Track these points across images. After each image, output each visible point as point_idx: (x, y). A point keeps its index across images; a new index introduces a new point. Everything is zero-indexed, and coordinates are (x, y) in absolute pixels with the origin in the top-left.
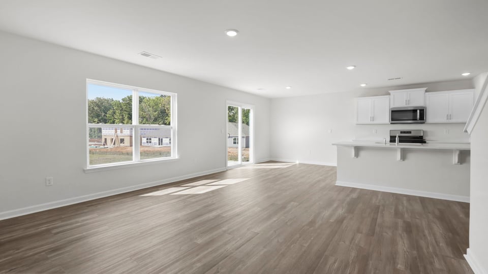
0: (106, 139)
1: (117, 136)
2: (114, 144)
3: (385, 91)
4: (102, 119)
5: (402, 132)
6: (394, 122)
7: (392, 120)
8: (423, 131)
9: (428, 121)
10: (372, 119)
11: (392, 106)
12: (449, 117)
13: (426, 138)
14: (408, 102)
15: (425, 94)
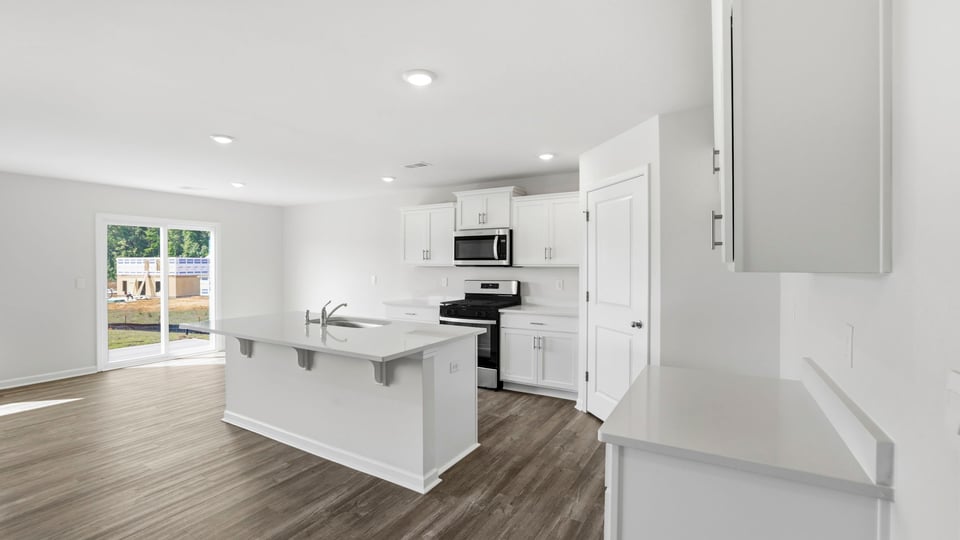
0: (125, 283)
1: (149, 277)
2: (143, 293)
3: (444, 192)
4: (137, 239)
5: (484, 286)
6: (460, 262)
7: (456, 259)
8: (519, 283)
9: (516, 262)
10: (427, 255)
11: (459, 227)
12: (549, 253)
13: (526, 299)
14: (483, 217)
15: (511, 200)
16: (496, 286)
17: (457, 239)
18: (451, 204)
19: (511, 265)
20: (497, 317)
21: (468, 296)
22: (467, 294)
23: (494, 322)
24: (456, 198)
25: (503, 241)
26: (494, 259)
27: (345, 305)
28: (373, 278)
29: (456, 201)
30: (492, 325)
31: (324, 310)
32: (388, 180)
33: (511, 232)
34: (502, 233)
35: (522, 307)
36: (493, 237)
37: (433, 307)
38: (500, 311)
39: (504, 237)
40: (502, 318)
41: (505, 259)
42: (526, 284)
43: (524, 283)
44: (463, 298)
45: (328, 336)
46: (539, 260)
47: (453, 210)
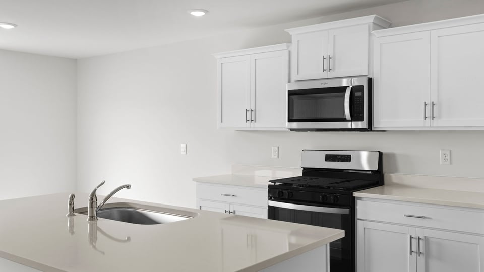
5: (329, 158)
6: (295, 125)
7: (290, 121)
8: (381, 154)
9: (376, 125)
10: (251, 115)
11: (294, 77)
12: (430, 109)
13: (391, 177)
14: (329, 62)
15: (370, 34)
16: (347, 158)
17: (291, 93)
18: (284, 46)
19: (370, 128)
20: (351, 204)
21: (306, 171)
22: (304, 169)
23: (347, 211)
24: (291, 36)
25: (358, 94)
26: (345, 120)
27: (128, 187)
28: (183, 146)
29: (291, 42)
30: (343, 216)
31: (93, 195)
32: (198, 14)
33: (370, 81)
34: (356, 82)
35: (386, 188)
36: (343, 89)
37: (260, 187)
38: (356, 194)
39: (360, 88)
40: (360, 206)
41: (362, 120)
42: (392, 156)
43: (388, 155)
44: (301, 174)
45: (99, 233)
46: (416, 121)
47: (287, 53)
